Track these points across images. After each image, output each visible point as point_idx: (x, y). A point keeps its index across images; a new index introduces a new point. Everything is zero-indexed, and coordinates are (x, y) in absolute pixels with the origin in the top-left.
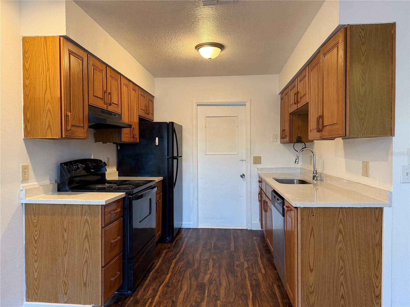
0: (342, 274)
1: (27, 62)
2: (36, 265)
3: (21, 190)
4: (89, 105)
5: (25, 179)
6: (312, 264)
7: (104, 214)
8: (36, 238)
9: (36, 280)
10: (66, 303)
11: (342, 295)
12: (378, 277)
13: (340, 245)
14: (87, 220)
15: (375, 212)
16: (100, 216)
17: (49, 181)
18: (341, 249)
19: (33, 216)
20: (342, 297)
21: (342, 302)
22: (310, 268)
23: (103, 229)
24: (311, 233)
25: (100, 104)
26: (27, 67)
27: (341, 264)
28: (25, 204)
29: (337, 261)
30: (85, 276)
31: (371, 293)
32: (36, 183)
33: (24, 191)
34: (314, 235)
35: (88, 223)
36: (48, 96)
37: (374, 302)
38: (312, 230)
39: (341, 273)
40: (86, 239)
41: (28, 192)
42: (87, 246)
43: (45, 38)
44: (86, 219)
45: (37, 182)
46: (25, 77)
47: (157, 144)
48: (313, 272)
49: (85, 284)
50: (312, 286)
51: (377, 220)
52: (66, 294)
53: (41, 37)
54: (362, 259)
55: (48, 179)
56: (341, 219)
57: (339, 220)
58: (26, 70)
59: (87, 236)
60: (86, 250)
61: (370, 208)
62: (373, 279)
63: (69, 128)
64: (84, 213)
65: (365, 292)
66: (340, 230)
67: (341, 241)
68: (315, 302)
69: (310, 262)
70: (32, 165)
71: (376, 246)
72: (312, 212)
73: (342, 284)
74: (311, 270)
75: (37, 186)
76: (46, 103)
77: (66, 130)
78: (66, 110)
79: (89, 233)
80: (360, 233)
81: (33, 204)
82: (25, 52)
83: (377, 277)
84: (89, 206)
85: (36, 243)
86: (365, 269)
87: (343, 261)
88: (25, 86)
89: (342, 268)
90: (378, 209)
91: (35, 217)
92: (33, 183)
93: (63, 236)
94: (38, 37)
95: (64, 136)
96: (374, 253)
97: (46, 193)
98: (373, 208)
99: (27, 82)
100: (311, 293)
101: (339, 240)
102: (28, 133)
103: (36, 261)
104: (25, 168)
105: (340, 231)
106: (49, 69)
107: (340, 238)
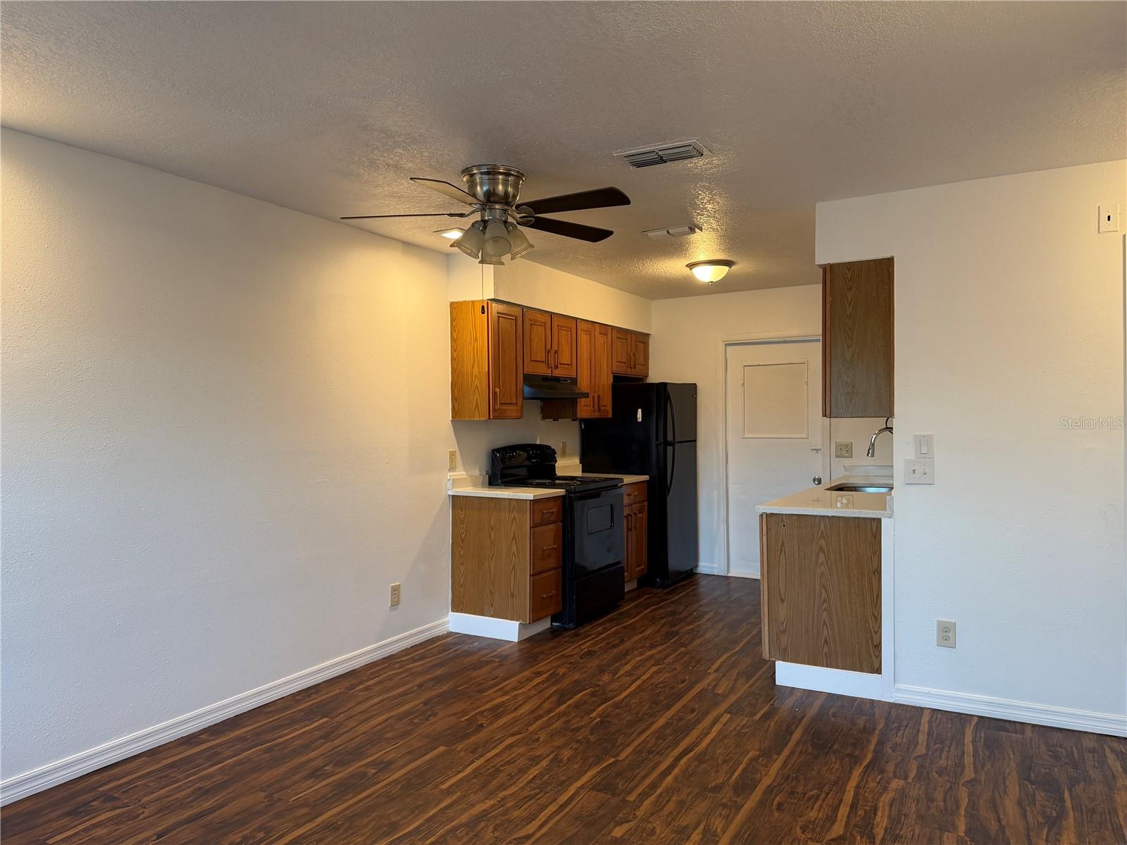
0: (825, 610)
1: (455, 331)
2: (462, 568)
3: (449, 480)
4: (524, 374)
5: (452, 468)
6: (782, 592)
7: (533, 512)
8: (463, 536)
9: (461, 586)
10: (492, 616)
11: (826, 639)
12: (878, 618)
13: (823, 568)
14: (514, 518)
15: (871, 524)
16: (528, 514)
17: (479, 472)
18: (823, 574)
19: (460, 511)
20: (826, 642)
21: (826, 650)
22: (781, 598)
23: (532, 529)
24: (781, 549)
25: (543, 370)
26: (455, 337)
27: (824, 595)
28: (452, 496)
29: (817, 591)
30: (512, 586)
31: (868, 640)
32: (464, 473)
33: (451, 481)
34: (785, 551)
35: (516, 521)
36: (476, 370)
37: (872, 654)
38: (783, 545)
39: (824, 607)
40: (514, 541)
41: (455, 482)
42: (514, 549)
43: (473, 302)
44: (514, 516)
45: (466, 471)
46: (454, 350)
47: (640, 420)
48: (785, 604)
49: (512, 595)
50: (783, 623)
51: (875, 537)
52: (492, 606)
53: (469, 302)
54: (853, 590)
55: (478, 469)
56: (822, 533)
57: (820, 533)
58: (454, 340)
59: (514, 538)
60: (514, 554)
61: (864, 518)
62: (870, 621)
63: (497, 407)
64: (512, 509)
65: (858, 638)
66: (821, 547)
67: (822, 563)
68: (787, 645)
69: (781, 591)
70: (460, 452)
71: (874, 573)
72: (782, 521)
73: (825, 623)
74: (783, 601)
75: (465, 476)
76: (474, 378)
77: (495, 410)
78: (494, 386)
79: (517, 533)
80: (850, 553)
81: (460, 496)
82: (453, 320)
83: (876, 618)
84: (518, 500)
85: (462, 542)
86: (857, 606)
87: (826, 590)
88: (453, 359)
89: (825, 600)
90: (876, 521)
91: (461, 511)
92: (460, 473)
93: (490, 536)
94: (465, 301)
95: (491, 417)
96: (870, 583)
97: (474, 485)
98: (867, 518)
99: (455, 354)
100: (783, 632)
101: (820, 560)
102: (456, 413)
103: (462, 564)
104: (452, 454)
105: (821, 549)
106: (476, 339)
107: (822, 558)
